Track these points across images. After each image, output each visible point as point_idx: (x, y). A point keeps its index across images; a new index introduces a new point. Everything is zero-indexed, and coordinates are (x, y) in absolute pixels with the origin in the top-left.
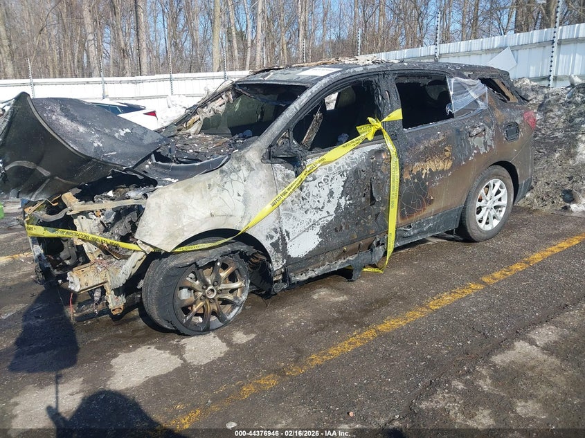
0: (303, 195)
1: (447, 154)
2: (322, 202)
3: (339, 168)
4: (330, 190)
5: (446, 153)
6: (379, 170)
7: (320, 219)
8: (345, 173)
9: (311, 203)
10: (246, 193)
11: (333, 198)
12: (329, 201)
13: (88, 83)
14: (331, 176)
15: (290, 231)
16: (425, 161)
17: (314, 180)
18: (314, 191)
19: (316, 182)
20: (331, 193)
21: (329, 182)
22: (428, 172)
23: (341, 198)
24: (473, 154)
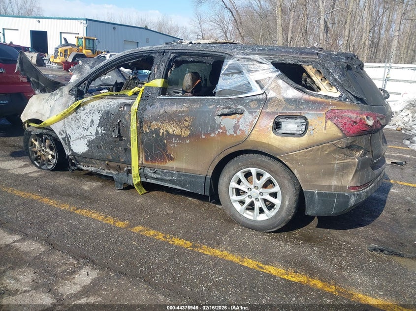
0: (78, 117)
1: (187, 124)
2: (87, 125)
3: (98, 108)
4: (92, 119)
5: (185, 122)
6: (124, 117)
7: (87, 135)
8: (101, 112)
9: (81, 124)
10: (54, 106)
11: (93, 125)
12: (91, 126)
13: (379, 67)
14: (93, 111)
15: (71, 135)
16: (162, 123)
17: (84, 110)
18: (84, 117)
19: (85, 112)
20: (92, 122)
21: (91, 114)
22: (165, 133)
23: (98, 127)
24: (217, 132)
